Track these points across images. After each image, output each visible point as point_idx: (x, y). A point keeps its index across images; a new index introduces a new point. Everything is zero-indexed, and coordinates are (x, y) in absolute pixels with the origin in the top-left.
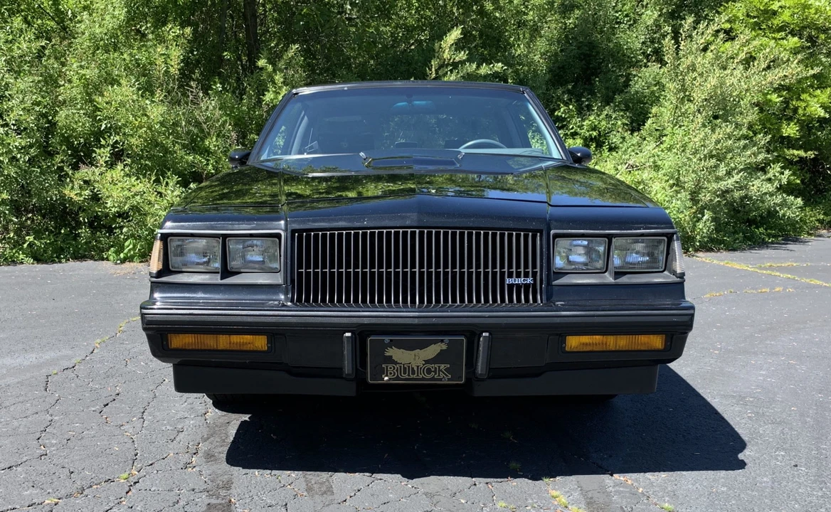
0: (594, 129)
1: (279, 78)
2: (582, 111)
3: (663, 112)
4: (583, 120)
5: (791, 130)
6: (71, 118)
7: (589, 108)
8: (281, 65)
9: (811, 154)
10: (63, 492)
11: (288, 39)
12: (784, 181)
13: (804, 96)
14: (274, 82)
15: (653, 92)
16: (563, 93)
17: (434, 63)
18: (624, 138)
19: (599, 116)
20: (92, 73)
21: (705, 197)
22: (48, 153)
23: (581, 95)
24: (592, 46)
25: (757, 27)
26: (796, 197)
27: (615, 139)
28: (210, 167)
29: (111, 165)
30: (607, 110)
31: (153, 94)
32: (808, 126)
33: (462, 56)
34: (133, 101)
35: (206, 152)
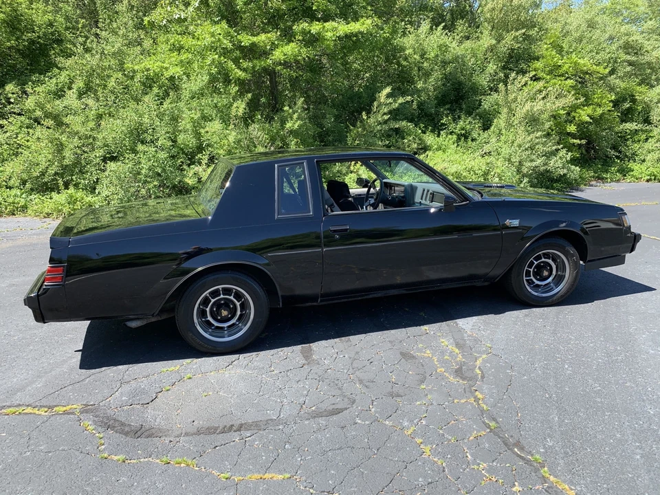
0: (463, 129)
2: (456, 119)
3: (500, 122)
4: (456, 125)
5: (572, 128)
7: (459, 117)
9: (584, 142)
12: (568, 159)
13: (578, 111)
15: (494, 109)
16: (445, 110)
17: (376, 103)
18: (479, 134)
19: (465, 122)
23: (455, 110)
26: (576, 166)
27: (475, 135)
30: (469, 119)
32: (580, 125)
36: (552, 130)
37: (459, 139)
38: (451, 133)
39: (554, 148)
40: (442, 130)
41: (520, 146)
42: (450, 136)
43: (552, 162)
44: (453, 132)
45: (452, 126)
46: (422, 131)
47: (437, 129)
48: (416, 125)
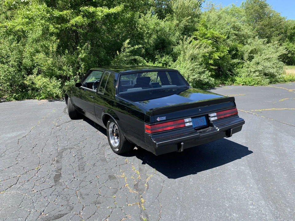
0: (165, 61)
1: (83, 51)
2: (162, 56)
3: (180, 58)
4: (162, 59)
5: (211, 62)
6: (27, 61)
8: (83, 48)
9: (216, 67)
10: (22, 173)
11: (85, 41)
12: (209, 75)
13: (214, 54)
14: (81, 53)
15: (179, 52)
16: (157, 52)
17: (123, 48)
18: (172, 63)
19: (166, 58)
20: (32, 50)
22: (20, 71)
23: (162, 52)
24: (164, 40)
25: (202, 37)
26: (213, 78)
27: (170, 64)
28: (64, 74)
29: (37, 75)
30: (168, 56)
31: (49, 55)
32: (215, 60)
33: (129, 46)
34: (44, 57)
35: (64, 70)
36: (203, 62)
37: (163, 65)
39: (203, 70)
40: (156, 61)
41: (188, 69)
42: (159, 64)
43: (202, 76)
44: (160, 62)
45: (160, 60)
46: (147, 61)
47: (154, 60)
48: (144, 59)
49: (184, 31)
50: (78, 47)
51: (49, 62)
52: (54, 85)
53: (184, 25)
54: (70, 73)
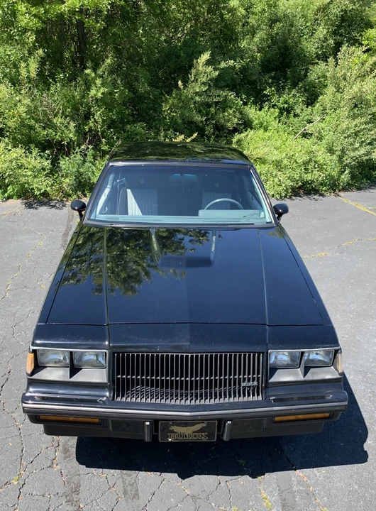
0: (286, 102)
1: (99, 82)
2: (280, 90)
3: (327, 97)
4: (280, 97)
7: (283, 88)
8: (100, 72)
14: (95, 84)
16: (269, 78)
17: (193, 71)
18: (302, 110)
19: (289, 95)
21: (347, 160)
23: (279, 80)
24: (286, 48)
27: (298, 110)
30: (294, 92)
33: (209, 68)
35: (54, 127)
37: (281, 113)
38: (274, 106)
40: (265, 101)
42: (272, 110)
44: (275, 105)
45: (274, 100)
46: (243, 101)
47: (260, 100)
48: (237, 96)
49: (339, 27)
50: (88, 71)
51: (22, 109)
52: (35, 167)
53: (342, 11)
54: (71, 135)
